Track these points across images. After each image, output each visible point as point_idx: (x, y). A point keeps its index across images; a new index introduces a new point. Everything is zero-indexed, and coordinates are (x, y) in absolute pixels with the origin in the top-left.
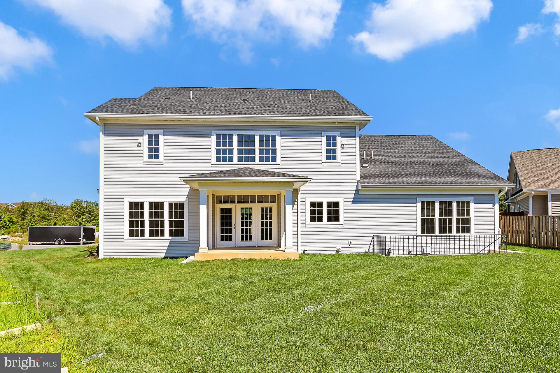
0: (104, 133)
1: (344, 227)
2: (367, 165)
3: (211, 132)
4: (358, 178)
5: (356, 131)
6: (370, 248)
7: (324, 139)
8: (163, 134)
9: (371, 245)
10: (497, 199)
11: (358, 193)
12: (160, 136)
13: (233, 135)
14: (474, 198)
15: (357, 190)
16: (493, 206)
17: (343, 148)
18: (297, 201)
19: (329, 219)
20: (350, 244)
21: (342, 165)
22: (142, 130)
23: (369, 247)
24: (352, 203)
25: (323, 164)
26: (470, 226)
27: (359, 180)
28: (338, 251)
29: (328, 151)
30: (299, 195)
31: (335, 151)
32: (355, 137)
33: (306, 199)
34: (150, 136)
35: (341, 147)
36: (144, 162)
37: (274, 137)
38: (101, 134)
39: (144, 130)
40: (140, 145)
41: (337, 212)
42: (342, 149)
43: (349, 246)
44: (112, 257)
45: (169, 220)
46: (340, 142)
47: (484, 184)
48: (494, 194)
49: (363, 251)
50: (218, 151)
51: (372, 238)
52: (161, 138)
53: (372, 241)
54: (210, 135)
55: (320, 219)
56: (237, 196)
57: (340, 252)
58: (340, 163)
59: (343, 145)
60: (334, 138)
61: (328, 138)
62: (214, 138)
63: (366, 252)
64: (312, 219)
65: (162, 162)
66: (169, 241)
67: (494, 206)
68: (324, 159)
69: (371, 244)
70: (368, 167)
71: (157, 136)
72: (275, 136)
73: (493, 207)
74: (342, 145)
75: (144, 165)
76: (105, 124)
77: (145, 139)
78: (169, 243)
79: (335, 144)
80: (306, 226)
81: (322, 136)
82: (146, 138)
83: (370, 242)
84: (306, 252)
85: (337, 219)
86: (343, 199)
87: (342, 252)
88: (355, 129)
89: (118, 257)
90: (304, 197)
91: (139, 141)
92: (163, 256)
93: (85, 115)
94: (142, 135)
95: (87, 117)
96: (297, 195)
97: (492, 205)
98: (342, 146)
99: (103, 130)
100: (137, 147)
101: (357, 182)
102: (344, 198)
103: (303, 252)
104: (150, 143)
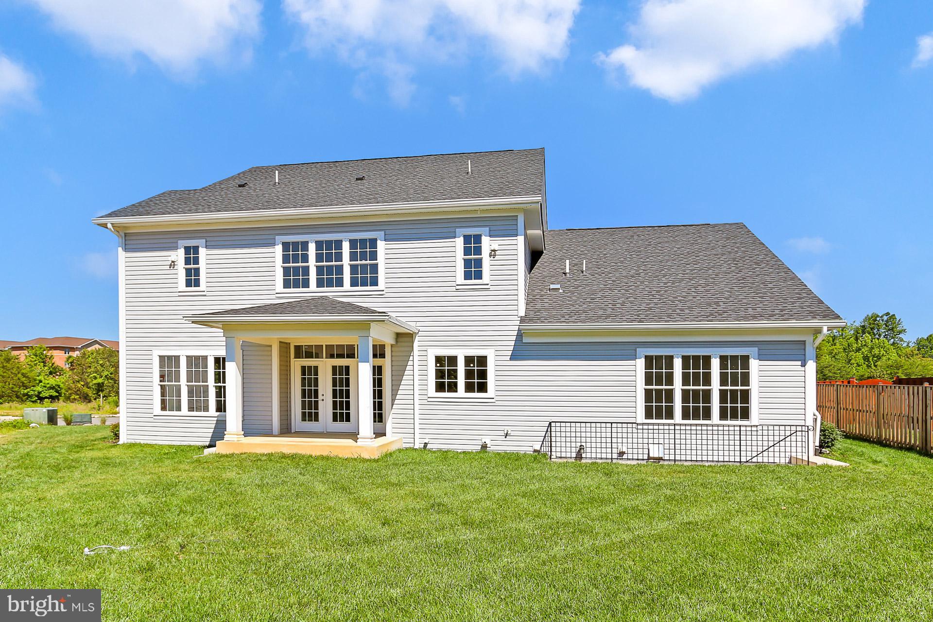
0: (125, 249)
1: (496, 402)
2: (558, 286)
3: (275, 239)
4: (522, 313)
5: (519, 224)
6: (544, 443)
7: (460, 242)
8: (204, 246)
9: (547, 438)
10: (810, 351)
11: (522, 340)
12: (201, 249)
13: (307, 243)
14: (759, 349)
15: (520, 335)
16: (801, 366)
17: (494, 258)
18: (412, 354)
19: (469, 388)
20: (507, 434)
21: (492, 288)
22: (174, 240)
23: (542, 440)
24: (511, 359)
25: (458, 287)
26: (749, 405)
27: (524, 315)
28: (484, 447)
29: (467, 263)
30: (416, 344)
31: (479, 263)
32: (517, 235)
33: (428, 350)
34: (187, 250)
35: (490, 256)
36: (179, 292)
37: (373, 243)
38: (120, 249)
39: (179, 241)
40: (173, 264)
41: (483, 374)
42: (492, 258)
43: (506, 438)
44: (138, 441)
45: (216, 386)
46: (488, 245)
47: (776, 319)
48: (805, 341)
49: (531, 449)
50: (286, 271)
51: (547, 425)
52: (202, 251)
53: (547, 431)
54: (273, 244)
55: (453, 387)
56: (326, 345)
57: (488, 449)
58: (488, 284)
59: (494, 251)
60: (478, 239)
61: (467, 239)
62: (279, 249)
63: (535, 451)
64: (440, 387)
65: (204, 291)
66: (216, 419)
67: (803, 365)
68: (460, 278)
69: (547, 435)
70: (561, 291)
71: (196, 249)
72: (376, 240)
73: (803, 369)
74: (492, 250)
75: (179, 296)
76: (126, 235)
77: (179, 255)
78: (215, 422)
79: (478, 251)
80: (429, 400)
81: (455, 237)
82: (181, 252)
83: (545, 433)
84: (429, 446)
85: (483, 388)
86: (493, 350)
87: (493, 448)
88: (517, 219)
89: (146, 442)
90: (424, 348)
91: (170, 259)
92: (207, 444)
93: (93, 221)
94: (176, 248)
95: (98, 224)
96: (411, 345)
97: (799, 363)
98: (493, 253)
99: (122, 244)
100: (170, 268)
101: (519, 319)
102: (494, 348)
103: (424, 446)
104: (187, 261)
